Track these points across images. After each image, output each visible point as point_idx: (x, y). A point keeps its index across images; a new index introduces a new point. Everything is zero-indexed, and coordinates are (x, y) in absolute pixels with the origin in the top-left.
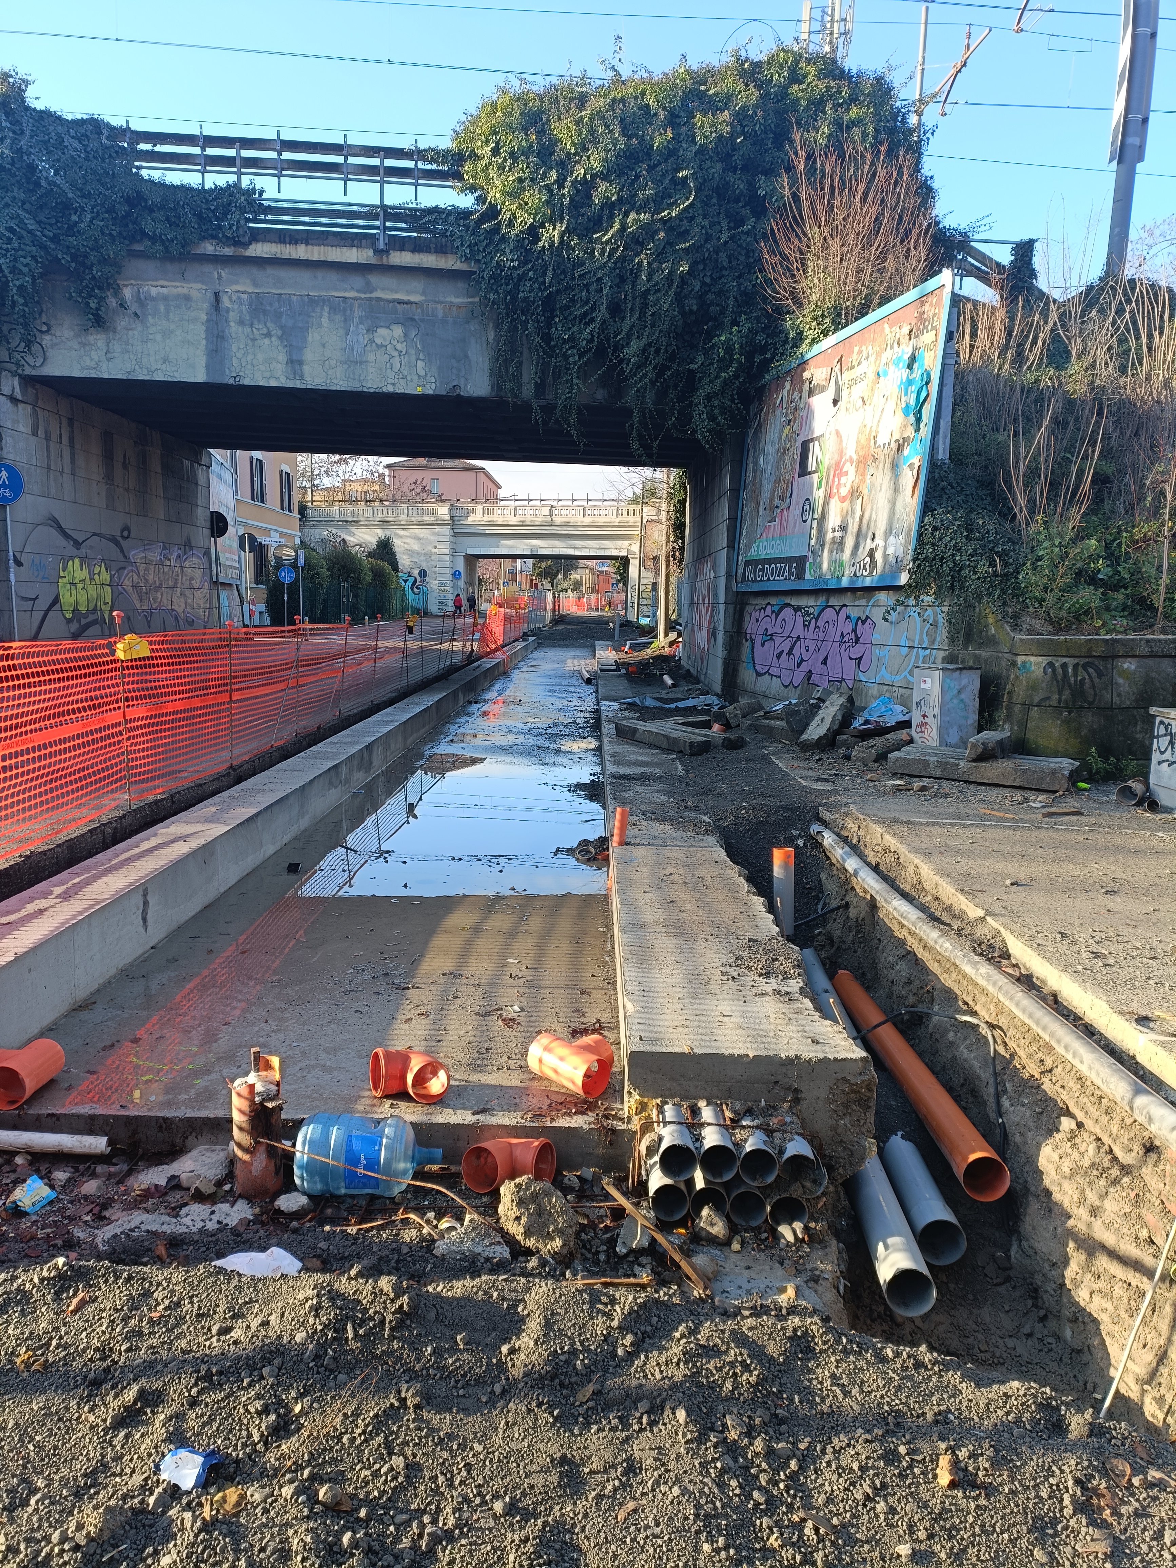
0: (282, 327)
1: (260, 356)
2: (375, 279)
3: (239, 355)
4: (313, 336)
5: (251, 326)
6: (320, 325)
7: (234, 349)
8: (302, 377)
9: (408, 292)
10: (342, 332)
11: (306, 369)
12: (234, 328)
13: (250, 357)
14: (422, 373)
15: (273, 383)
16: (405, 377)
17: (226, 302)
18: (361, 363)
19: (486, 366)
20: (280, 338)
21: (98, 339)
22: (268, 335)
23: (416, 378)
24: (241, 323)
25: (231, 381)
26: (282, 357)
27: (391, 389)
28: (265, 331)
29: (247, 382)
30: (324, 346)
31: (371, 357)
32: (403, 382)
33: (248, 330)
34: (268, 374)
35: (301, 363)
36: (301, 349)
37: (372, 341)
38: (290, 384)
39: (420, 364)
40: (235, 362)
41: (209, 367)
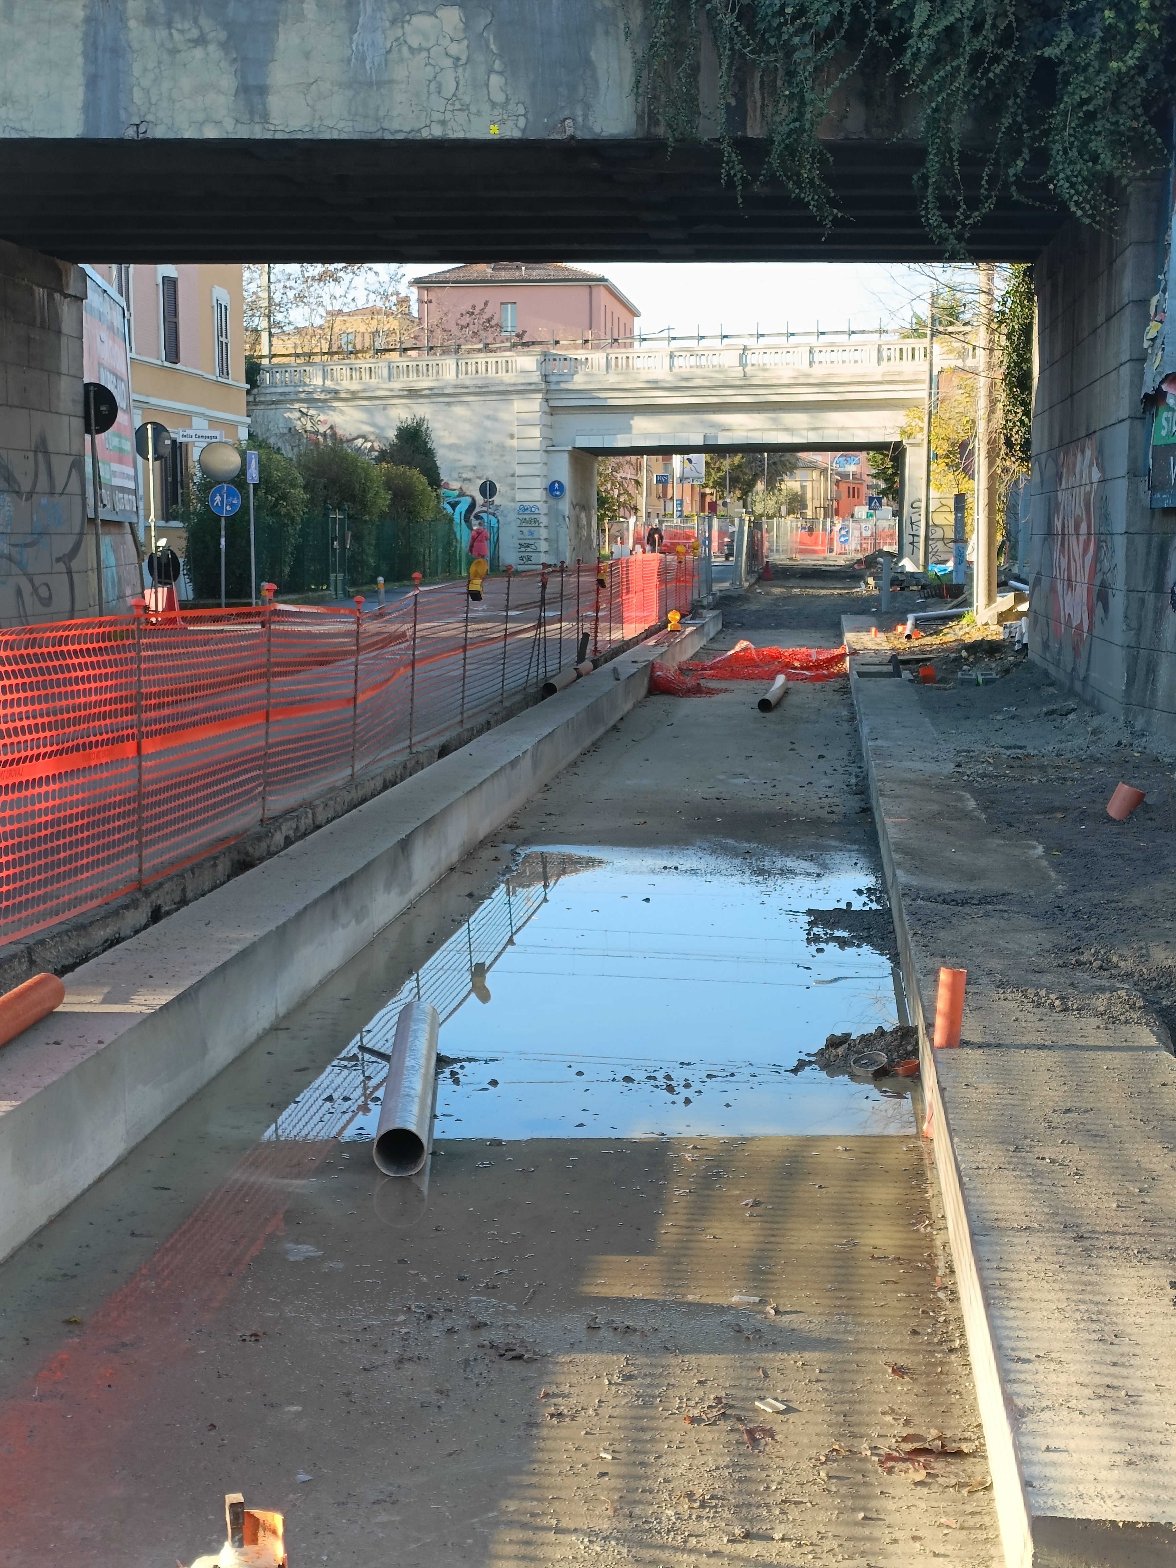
0: (228, 25)
1: (186, 83)
3: (146, 82)
4: (287, 39)
5: (169, 25)
6: (300, 17)
7: (137, 70)
8: (265, 118)
10: (342, 27)
11: (274, 102)
12: (136, 31)
13: (166, 85)
14: (499, 97)
15: (211, 133)
16: (465, 108)
18: (380, 84)
19: (628, 78)
20: (224, 46)
22: (201, 41)
23: (486, 107)
24: (150, 20)
25: (130, 133)
26: (228, 82)
27: (437, 132)
28: (195, 33)
29: (159, 133)
30: (307, 55)
31: (399, 73)
32: (461, 117)
33: (162, 33)
34: (200, 116)
35: (263, 90)
36: (263, 65)
37: (401, 41)
38: (243, 133)
39: (496, 81)
40: (138, 96)
41: (90, 107)
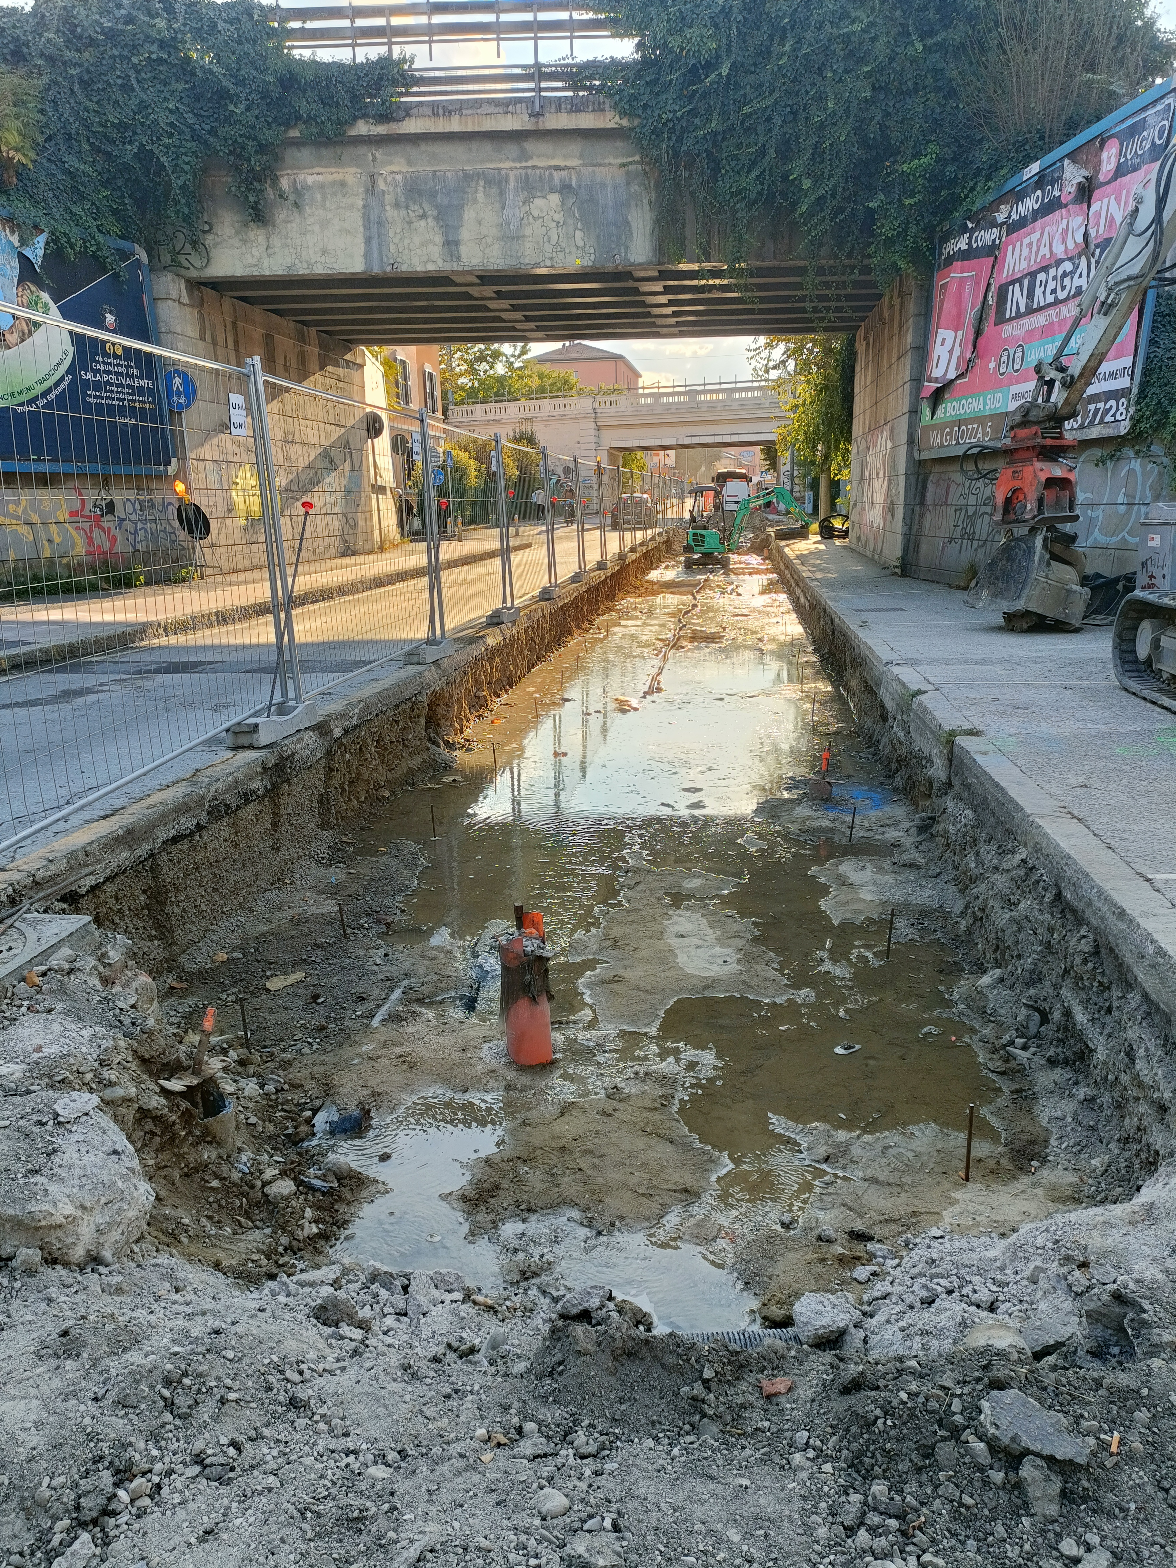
0: (437, 207)
1: (417, 240)
2: (530, 146)
3: (396, 240)
4: (469, 214)
5: (407, 208)
6: (475, 201)
7: (391, 234)
8: (459, 258)
9: (566, 157)
10: (497, 206)
11: (464, 250)
12: (390, 212)
13: (407, 241)
14: (580, 243)
15: (431, 267)
16: (563, 250)
17: (381, 185)
18: (518, 238)
19: (648, 229)
20: (436, 218)
21: (257, 234)
22: (424, 216)
23: (574, 249)
24: (397, 205)
25: (389, 270)
26: (439, 239)
28: (421, 212)
29: (404, 268)
30: (480, 223)
31: (528, 231)
32: (561, 255)
33: (403, 212)
34: (425, 258)
35: (457, 243)
36: (457, 228)
37: (528, 213)
38: (448, 267)
39: (579, 234)
40: (392, 248)
41: (367, 255)
